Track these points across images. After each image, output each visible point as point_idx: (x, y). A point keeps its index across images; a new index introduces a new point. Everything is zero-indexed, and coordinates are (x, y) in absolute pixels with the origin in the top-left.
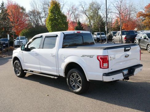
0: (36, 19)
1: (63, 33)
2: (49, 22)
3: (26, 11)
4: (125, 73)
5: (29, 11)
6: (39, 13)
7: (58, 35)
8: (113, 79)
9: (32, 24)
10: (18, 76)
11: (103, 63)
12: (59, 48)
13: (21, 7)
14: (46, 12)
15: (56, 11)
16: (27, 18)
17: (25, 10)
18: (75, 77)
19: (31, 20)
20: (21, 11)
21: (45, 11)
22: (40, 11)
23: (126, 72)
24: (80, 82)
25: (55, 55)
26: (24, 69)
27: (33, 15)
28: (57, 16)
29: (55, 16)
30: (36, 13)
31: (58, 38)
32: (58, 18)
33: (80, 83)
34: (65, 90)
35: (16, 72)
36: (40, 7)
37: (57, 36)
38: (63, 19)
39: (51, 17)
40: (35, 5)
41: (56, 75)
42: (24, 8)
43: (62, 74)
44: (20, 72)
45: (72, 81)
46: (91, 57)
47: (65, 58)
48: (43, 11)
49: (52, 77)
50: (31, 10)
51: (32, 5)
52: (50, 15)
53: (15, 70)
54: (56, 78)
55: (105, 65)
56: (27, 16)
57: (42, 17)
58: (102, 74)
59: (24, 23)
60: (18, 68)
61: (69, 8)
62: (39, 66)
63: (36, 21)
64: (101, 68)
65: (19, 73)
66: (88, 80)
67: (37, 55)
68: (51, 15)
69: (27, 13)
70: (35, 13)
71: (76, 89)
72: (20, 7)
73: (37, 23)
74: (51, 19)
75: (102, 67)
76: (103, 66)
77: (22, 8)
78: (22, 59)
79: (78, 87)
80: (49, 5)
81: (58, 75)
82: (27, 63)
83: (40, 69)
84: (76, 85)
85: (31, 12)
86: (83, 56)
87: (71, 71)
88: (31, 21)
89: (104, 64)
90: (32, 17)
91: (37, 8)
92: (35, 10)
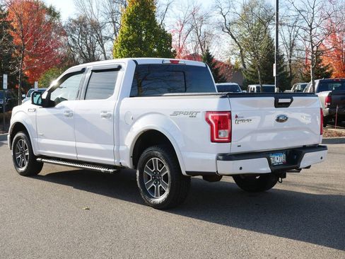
0: (88, 41)
1: (135, 61)
2: (120, 51)
3: (61, 18)
4: (278, 161)
5: (70, 20)
6: (96, 27)
7: (123, 65)
8: (241, 168)
9: (77, 56)
10: (22, 174)
11: (218, 128)
12: (122, 97)
13: (48, 7)
14: (117, 24)
15: (143, 18)
16: (63, 39)
17: (58, 17)
18: (156, 168)
19: (73, 45)
20: (47, 17)
21: (114, 22)
22: (101, 19)
23: (279, 159)
24: (166, 178)
25: (112, 113)
26: (36, 152)
27: (81, 30)
28: (146, 33)
29: (139, 33)
30: (89, 26)
31: (121, 74)
32: (148, 39)
33: (167, 182)
34: (132, 202)
35: (17, 163)
36: (102, 8)
37: (119, 68)
38: (161, 42)
39: (128, 35)
40: (87, 4)
41: (113, 164)
42: (57, 10)
43: (127, 162)
44: (27, 163)
45: (149, 178)
46: (192, 115)
47: (134, 120)
48: (110, 20)
49: (102, 170)
50: (75, 18)
51: (80, 4)
52: (124, 30)
53: (14, 156)
54: (111, 171)
55: (223, 134)
56: (62, 32)
57: (107, 38)
58: (214, 156)
59: (51, 50)
60: (23, 153)
61: (182, 15)
62: (72, 144)
63: (88, 49)
64: (213, 141)
65: (24, 165)
66: (184, 173)
67: (70, 114)
68: (129, 30)
69: (63, 25)
70: (85, 26)
71: (157, 196)
72: (44, 7)
73: (89, 54)
74: (127, 40)
75: (216, 139)
76: (217, 137)
77: (51, 12)
78: (35, 128)
79: (162, 192)
80: (125, 5)
81: (117, 164)
82: (46, 138)
83: (76, 150)
84: (157, 186)
85: (75, 22)
86: (175, 114)
87: (146, 151)
88: (73, 47)
89: (220, 131)
90: (76, 36)
91: (92, 12)
92: (86, 17)
